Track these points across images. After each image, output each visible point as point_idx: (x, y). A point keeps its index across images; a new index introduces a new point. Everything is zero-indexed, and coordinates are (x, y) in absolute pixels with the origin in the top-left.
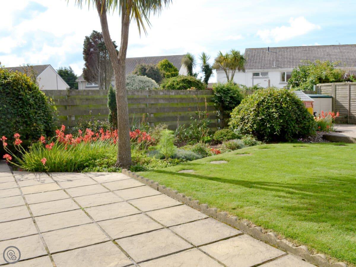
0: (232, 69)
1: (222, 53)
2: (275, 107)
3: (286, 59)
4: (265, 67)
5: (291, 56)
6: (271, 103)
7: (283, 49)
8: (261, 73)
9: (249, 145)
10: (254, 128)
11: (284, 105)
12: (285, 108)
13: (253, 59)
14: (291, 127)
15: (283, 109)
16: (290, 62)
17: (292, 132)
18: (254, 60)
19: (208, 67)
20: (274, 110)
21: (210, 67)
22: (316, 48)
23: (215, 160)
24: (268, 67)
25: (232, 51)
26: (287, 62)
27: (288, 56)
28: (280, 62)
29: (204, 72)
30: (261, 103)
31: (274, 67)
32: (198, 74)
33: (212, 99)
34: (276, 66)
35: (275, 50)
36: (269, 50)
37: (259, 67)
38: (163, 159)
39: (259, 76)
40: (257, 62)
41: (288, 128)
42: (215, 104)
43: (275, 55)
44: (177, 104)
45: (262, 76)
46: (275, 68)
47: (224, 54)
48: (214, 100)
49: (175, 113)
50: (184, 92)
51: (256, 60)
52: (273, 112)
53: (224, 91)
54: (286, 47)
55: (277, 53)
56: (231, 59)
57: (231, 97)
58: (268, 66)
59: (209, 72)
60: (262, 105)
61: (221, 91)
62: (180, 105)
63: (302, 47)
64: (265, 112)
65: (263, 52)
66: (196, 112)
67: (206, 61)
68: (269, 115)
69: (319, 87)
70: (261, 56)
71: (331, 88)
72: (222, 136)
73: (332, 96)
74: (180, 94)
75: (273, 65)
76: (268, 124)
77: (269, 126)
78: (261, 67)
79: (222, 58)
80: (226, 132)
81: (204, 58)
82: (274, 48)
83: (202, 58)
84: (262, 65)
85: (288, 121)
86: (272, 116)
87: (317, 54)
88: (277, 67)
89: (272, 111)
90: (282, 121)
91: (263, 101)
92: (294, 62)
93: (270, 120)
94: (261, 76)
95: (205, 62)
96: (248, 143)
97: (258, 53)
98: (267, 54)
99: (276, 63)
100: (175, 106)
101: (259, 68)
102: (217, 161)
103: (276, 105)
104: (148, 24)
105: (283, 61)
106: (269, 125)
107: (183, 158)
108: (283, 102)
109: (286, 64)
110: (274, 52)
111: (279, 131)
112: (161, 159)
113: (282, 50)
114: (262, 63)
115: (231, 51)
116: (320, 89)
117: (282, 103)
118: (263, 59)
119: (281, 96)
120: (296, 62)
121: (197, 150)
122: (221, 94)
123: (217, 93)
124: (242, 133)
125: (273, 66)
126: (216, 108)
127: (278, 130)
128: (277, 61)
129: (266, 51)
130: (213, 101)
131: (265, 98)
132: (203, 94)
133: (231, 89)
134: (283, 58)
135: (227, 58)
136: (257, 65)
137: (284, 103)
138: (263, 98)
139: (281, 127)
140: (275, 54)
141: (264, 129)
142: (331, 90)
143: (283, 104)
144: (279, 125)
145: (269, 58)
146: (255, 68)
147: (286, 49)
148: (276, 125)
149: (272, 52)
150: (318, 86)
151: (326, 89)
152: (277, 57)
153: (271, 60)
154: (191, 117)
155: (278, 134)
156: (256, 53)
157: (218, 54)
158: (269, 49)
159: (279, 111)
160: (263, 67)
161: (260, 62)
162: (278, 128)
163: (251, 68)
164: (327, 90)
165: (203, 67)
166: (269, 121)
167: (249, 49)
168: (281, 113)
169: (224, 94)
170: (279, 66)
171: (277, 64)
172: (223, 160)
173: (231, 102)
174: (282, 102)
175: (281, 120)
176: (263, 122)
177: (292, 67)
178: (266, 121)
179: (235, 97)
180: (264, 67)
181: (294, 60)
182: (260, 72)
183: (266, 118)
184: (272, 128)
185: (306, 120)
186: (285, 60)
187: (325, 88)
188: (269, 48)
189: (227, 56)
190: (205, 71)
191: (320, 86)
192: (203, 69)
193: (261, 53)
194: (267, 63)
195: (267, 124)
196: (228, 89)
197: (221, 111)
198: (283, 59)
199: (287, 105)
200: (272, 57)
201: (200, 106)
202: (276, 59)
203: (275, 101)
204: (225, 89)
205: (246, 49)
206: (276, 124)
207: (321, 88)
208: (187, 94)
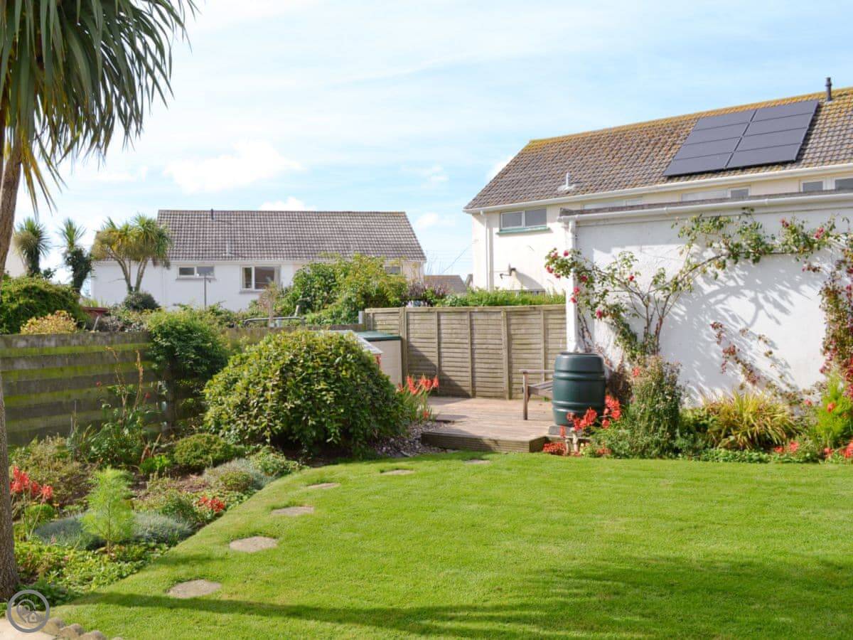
0: (137, 260)
1: (114, 222)
2: (323, 378)
3: (252, 239)
4: (207, 255)
5: (263, 232)
6: (314, 368)
7: (244, 217)
8: (198, 268)
9: (275, 474)
10: (277, 429)
11: (344, 373)
12: (347, 378)
13: (176, 235)
14: (362, 423)
15: (343, 382)
16: (261, 245)
17: (365, 435)
18: (181, 237)
19: (82, 255)
20: (322, 385)
21: (85, 256)
22: (314, 217)
23: (238, 536)
24: (214, 255)
25: (138, 218)
26: (255, 245)
27: (256, 231)
28: (240, 245)
29: (71, 267)
30: (290, 368)
31: (227, 255)
32: (55, 270)
33: (150, 353)
34: (231, 254)
35: (226, 216)
36: (214, 217)
37: (194, 255)
38: (95, 550)
39: (193, 273)
40: (187, 244)
41: (355, 425)
42: (155, 366)
43: (226, 229)
44: (62, 370)
45: (200, 275)
46: (229, 257)
47: (119, 225)
48: (155, 356)
49: (56, 394)
50: (81, 339)
51: (184, 237)
52: (321, 390)
53: (179, 332)
54: (251, 212)
55: (231, 224)
56: (136, 237)
57: (198, 349)
58: (214, 252)
59: (84, 267)
60: (291, 373)
61: (172, 334)
62: (69, 373)
63: (285, 214)
64: (302, 390)
65: (200, 221)
66: (110, 387)
67: (74, 238)
68: (311, 398)
69: (371, 315)
70: (196, 229)
71: (397, 317)
72: (198, 453)
73: (401, 335)
74: (69, 344)
75: (225, 250)
76: (309, 418)
77: (314, 423)
78: (197, 255)
79: (115, 233)
80: (207, 443)
81: (70, 232)
82: (225, 212)
83: (64, 231)
84: (199, 250)
85: (356, 410)
86: (319, 398)
87: (317, 229)
88: (233, 255)
89: (319, 388)
90: (342, 411)
91: (293, 363)
92: (271, 245)
93: (314, 410)
94: (197, 275)
95: (71, 243)
96: (271, 470)
97: (188, 221)
98: (208, 226)
99: (231, 247)
100: (56, 375)
101: (192, 257)
102: (243, 538)
103: (324, 372)
104: (54, 177)
105: (246, 242)
106: (312, 421)
107: (149, 540)
108: (342, 366)
109: (252, 249)
110: (224, 221)
111: (339, 434)
112: (88, 549)
113: (241, 217)
114: (198, 245)
115: (136, 219)
116: (373, 320)
117: (340, 368)
118: (201, 235)
119: (333, 351)
120: (274, 245)
121: (174, 509)
122: (172, 340)
123: (162, 339)
124: (243, 442)
125: (225, 253)
126: (157, 376)
127: (335, 433)
128: (233, 242)
129: (207, 218)
130: (152, 359)
131: (295, 355)
132: (126, 342)
133: (195, 328)
134: (245, 235)
135: (126, 235)
136: (188, 249)
137: (344, 368)
138: (292, 356)
139: (341, 425)
140: (226, 226)
141: (301, 430)
142: (396, 322)
143: (341, 371)
144: (336, 421)
145: (214, 235)
146: (184, 255)
147: (250, 217)
148: (329, 420)
149: (219, 221)
150: (368, 314)
151: (385, 319)
152: (233, 232)
153: (220, 239)
154: (103, 402)
155: (336, 442)
156: (184, 223)
157: (105, 224)
158: (214, 213)
159: (333, 386)
160: (202, 254)
161: (195, 242)
162: (334, 429)
163: (174, 255)
164: (387, 322)
165: (69, 255)
166: (312, 413)
167: (168, 211)
168: (339, 391)
169: (179, 340)
170: (238, 254)
171: (233, 249)
172: (257, 535)
173: (198, 359)
174: (338, 364)
175: (339, 408)
176: (297, 415)
177: (266, 255)
178: (305, 412)
179: (207, 348)
180: (204, 256)
181: (270, 242)
182: (195, 265)
183: (305, 405)
184: (321, 427)
185: (390, 403)
186: (250, 240)
187: (382, 317)
188: (212, 211)
189: (127, 229)
190: (74, 266)
191: (373, 314)
192: (68, 259)
193: (194, 221)
194: (210, 245)
195: (307, 419)
196: (187, 327)
197: (168, 382)
198: (246, 238)
199: (349, 372)
200: (220, 232)
201: (122, 372)
202: (231, 237)
203: (321, 364)
204: (181, 327)
205: (159, 211)
206: (329, 418)
207: (376, 318)
208: (87, 342)
